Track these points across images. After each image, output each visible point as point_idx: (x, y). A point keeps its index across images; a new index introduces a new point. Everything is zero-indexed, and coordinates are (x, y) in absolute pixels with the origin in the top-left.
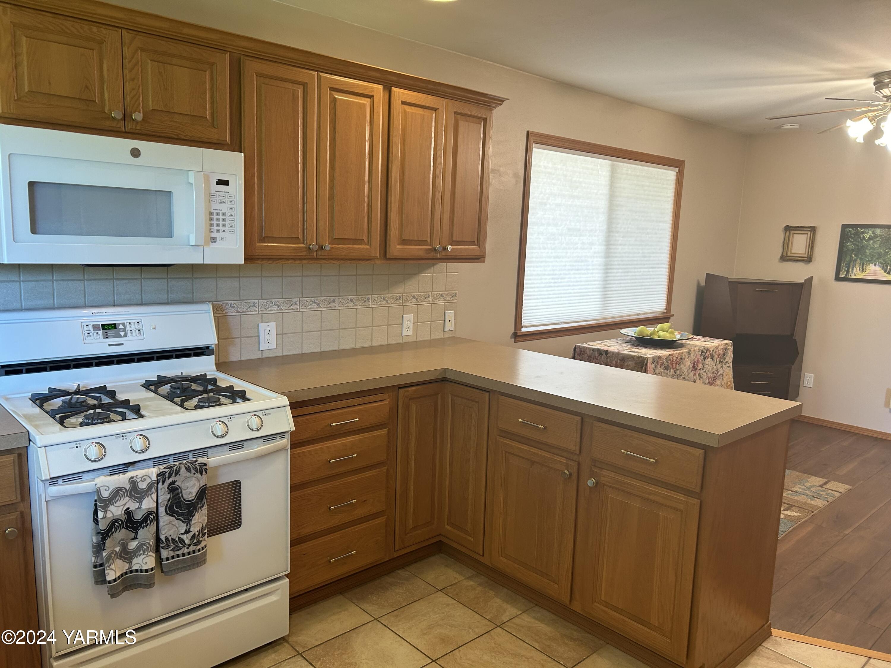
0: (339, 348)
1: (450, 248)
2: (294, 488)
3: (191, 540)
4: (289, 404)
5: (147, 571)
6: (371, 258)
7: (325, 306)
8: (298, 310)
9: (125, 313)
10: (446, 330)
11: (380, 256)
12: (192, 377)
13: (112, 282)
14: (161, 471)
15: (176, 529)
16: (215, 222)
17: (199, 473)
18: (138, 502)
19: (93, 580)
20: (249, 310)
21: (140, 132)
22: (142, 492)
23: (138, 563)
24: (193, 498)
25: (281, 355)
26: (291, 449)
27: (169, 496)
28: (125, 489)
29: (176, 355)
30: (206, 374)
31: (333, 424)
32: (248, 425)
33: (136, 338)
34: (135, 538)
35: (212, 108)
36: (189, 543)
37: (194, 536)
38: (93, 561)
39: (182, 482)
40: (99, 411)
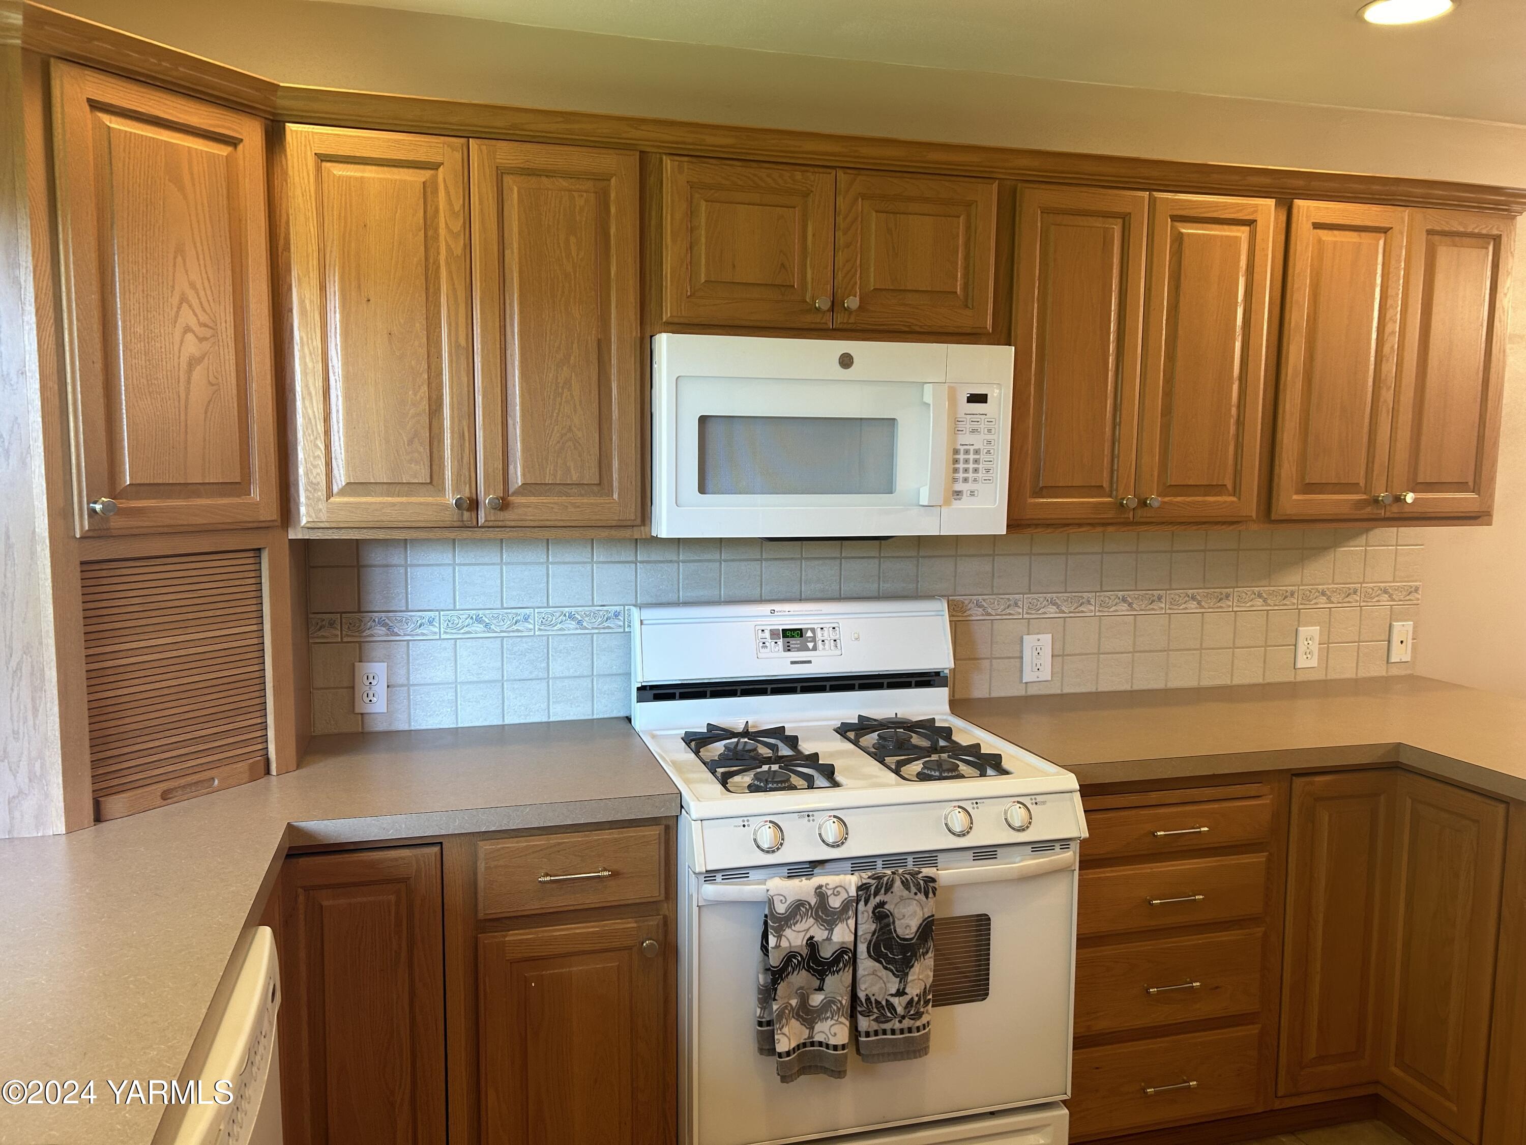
0: (1166, 686)
1: (1410, 498)
2: (1083, 941)
3: (906, 1008)
4: (1078, 787)
5: (835, 1048)
6: (1239, 519)
7: (1143, 608)
8: (1093, 614)
9: (816, 612)
10: (1393, 661)
11: (1257, 516)
12: (912, 722)
13: (799, 564)
14: (864, 881)
15: (883, 985)
16: (961, 466)
17: (923, 894)
18: (826, 929)
19: (756, 1046)
20: (1008, 611)
21: (854, 327)
22: (834, 913)
23: (823, 1032)
24: (912, 936)
25: (1059, 692)
26: (1080, 870)
27: (873, 927)
28: (809, 904)
29: (888, 683)
30: (934, 719)
31: (1159, 833)
32: (1006, 819)
33: (830, 653)
34: (820, 989)
35: (966, 275)
36: (902, 1014)
37: (910, 1002)
38: (758, 1014)
39: (896, 905)
40: (775, 767)
